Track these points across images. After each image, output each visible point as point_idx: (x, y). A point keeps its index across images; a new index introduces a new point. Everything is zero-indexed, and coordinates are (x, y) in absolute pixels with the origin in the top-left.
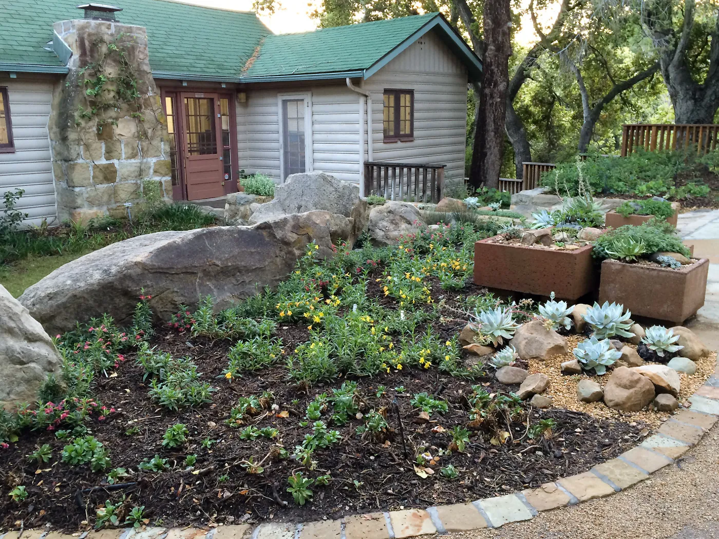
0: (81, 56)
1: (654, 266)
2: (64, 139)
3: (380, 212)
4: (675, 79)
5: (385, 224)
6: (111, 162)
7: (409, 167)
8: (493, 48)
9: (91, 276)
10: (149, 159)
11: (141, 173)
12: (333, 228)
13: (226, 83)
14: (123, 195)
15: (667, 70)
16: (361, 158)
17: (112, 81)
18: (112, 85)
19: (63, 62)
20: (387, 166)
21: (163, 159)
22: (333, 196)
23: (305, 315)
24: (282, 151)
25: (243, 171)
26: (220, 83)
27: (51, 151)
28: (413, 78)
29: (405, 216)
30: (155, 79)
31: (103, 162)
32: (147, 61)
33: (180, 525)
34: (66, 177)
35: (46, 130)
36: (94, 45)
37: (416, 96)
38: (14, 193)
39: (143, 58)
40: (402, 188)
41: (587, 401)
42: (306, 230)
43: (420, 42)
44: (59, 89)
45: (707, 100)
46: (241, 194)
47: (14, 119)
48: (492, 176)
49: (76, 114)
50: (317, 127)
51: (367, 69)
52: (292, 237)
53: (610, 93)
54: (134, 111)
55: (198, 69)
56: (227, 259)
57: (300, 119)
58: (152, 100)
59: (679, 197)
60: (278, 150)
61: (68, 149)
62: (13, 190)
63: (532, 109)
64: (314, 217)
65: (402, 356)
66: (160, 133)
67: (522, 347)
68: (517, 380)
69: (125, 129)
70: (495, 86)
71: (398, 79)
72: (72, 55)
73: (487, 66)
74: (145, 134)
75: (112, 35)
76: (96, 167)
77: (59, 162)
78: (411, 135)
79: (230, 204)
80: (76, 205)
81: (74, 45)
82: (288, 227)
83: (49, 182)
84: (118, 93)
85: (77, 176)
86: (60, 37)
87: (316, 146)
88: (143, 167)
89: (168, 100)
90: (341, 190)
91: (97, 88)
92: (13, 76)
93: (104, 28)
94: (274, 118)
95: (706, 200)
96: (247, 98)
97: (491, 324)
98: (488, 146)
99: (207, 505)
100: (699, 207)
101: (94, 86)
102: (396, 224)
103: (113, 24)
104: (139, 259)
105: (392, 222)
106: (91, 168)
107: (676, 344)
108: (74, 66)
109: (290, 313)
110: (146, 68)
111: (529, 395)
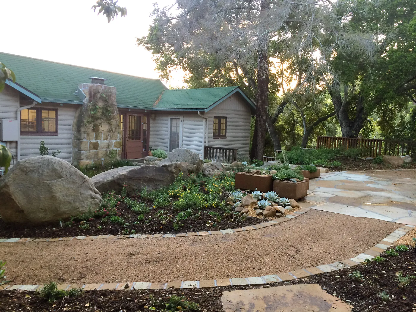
0: (89, 98)
1: (289, 182)
2: (79, 131)
3: (208, 165)
4: (341, 118)
5: (209, 169)
6: (97, 141)
7: (223, 149)
8: (260, 101)
9: (108, 178)
10: (113, 141)
11: (108, 146)
12: (189, 169)
13: (147, 110)
14: (100, 155)
15: (338, 114)
16: (203, 144)
17: (100, 108)
18: (100, 110)
19: (81, 100)
20: (214, 148)
21: (118, 141)
22: (190, 157)
23: (178, 194)
24: (169, 140)
25: (151, 148)
26: (144, 110)
27: (72, 136)
28: (227, 112)
29: (217, 167)
30: (118, 108)
31: (94, 141)
32: (115, 101)
33: (145, 234)
34: (78, 147)
35: (71, 127)
36: (95, 94)
37: (228, 119)
38: (56, 152)
39: (114, 100)
40: (220, 158)
41: (258, 215)
42: (179, 168)
43: (230, 97)
44: (78, 111)
45: (355, 127)
46: (151, 157)
47: (59, 122)
48: (260, 154)
49: (85, 121)
50: (185, 130)
51: (207, 108)
52: (174, 170)
53: (317, 122)
54: (108, 121)
55: (136, 104)
56: (151, 176)
57: (177, 126)
58: (116, 116)
59: (328, 166)
60: (167, 139)
61: (80, 135)
62: (56, 151)
63: (285, 126)
64: (182, 164)
65: (208, 204)
66: (118, 130)
67: (243, 202)
68: (240, 210)
69: (104, 128)
70: (261, 117)
71: (220, 112)
72: (86, 97)
73: (258, 109)
74: (112, 130)
75: (102, 90)
76: (91, 143)
77: (75, 140)
78: (225, 135)
79: (146, 161)
80: (81, 158)
81: (87, 93)
82: (173, 167)
83: (70, 148)
84: (103, 113)
85: (83, 146)
86: (81, 90)
87: (184, 138)
88: (109, 144)
89: (122, 116)
90: (193, 155)
91: (95, 111)
92: (61, 105)
93: (99, 88)
94: (166, 125)
95: (339, 168)
96: (155, 117)
97: (235, 196)
98: (258, 142)
99: (152, 230)
100: (335, 170)
101: (93, 110)
102: (213, 170)
103: (103, 86)
104: (123, 173)
105: (212, 169)
106: (89, 143)
107: (288, 203)
108: (86, 101)
109: (173, 194)
110: (115, 103)
111: (243, 213)
